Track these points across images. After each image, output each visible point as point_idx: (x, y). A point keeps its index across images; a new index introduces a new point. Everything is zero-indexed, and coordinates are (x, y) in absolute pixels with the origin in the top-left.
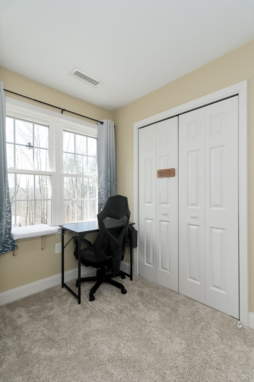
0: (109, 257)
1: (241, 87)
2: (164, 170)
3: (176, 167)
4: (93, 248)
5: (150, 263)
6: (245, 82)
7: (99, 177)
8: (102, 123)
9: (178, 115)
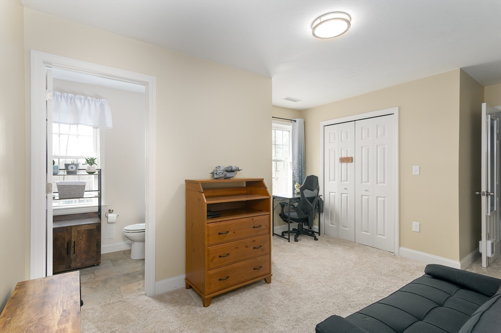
0: (306, 216)
1: (395, 110)
2: (345, 158)
3: (353, 156)
4: (296, 209)
5: (333, 224)
6: (398, 108)
7: (293, 161)
8: (295, 121)
9: (355, 121)
